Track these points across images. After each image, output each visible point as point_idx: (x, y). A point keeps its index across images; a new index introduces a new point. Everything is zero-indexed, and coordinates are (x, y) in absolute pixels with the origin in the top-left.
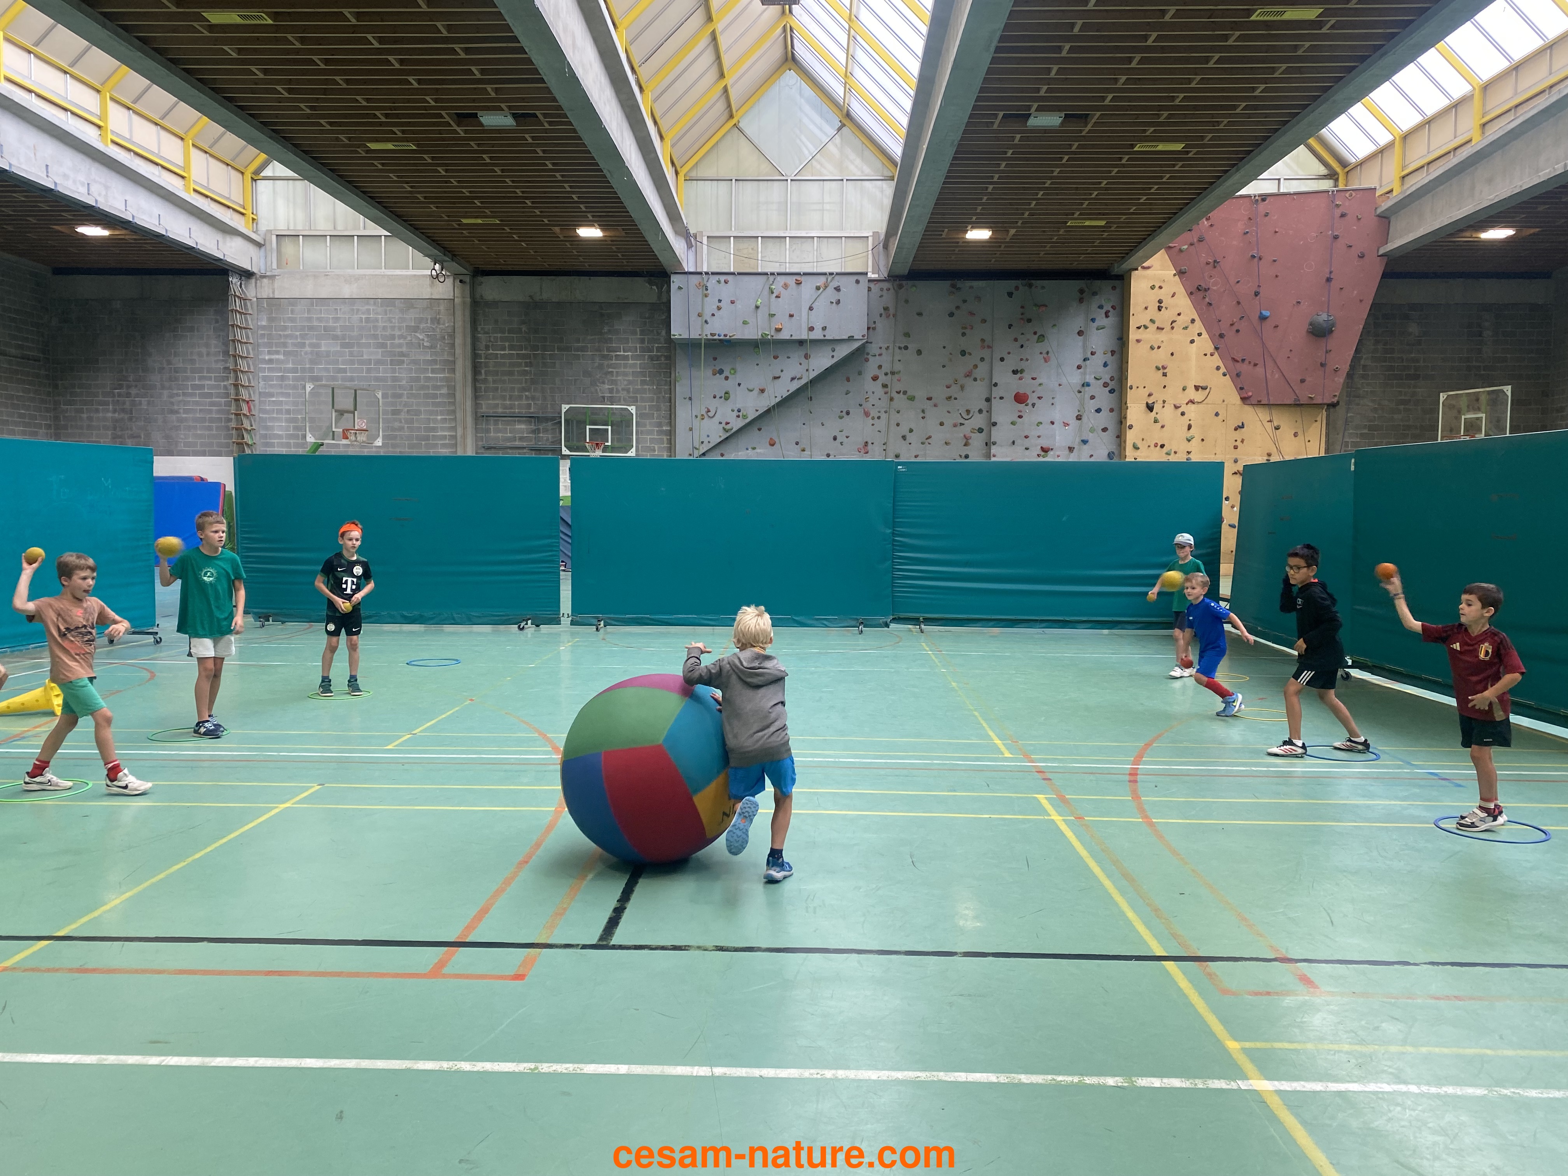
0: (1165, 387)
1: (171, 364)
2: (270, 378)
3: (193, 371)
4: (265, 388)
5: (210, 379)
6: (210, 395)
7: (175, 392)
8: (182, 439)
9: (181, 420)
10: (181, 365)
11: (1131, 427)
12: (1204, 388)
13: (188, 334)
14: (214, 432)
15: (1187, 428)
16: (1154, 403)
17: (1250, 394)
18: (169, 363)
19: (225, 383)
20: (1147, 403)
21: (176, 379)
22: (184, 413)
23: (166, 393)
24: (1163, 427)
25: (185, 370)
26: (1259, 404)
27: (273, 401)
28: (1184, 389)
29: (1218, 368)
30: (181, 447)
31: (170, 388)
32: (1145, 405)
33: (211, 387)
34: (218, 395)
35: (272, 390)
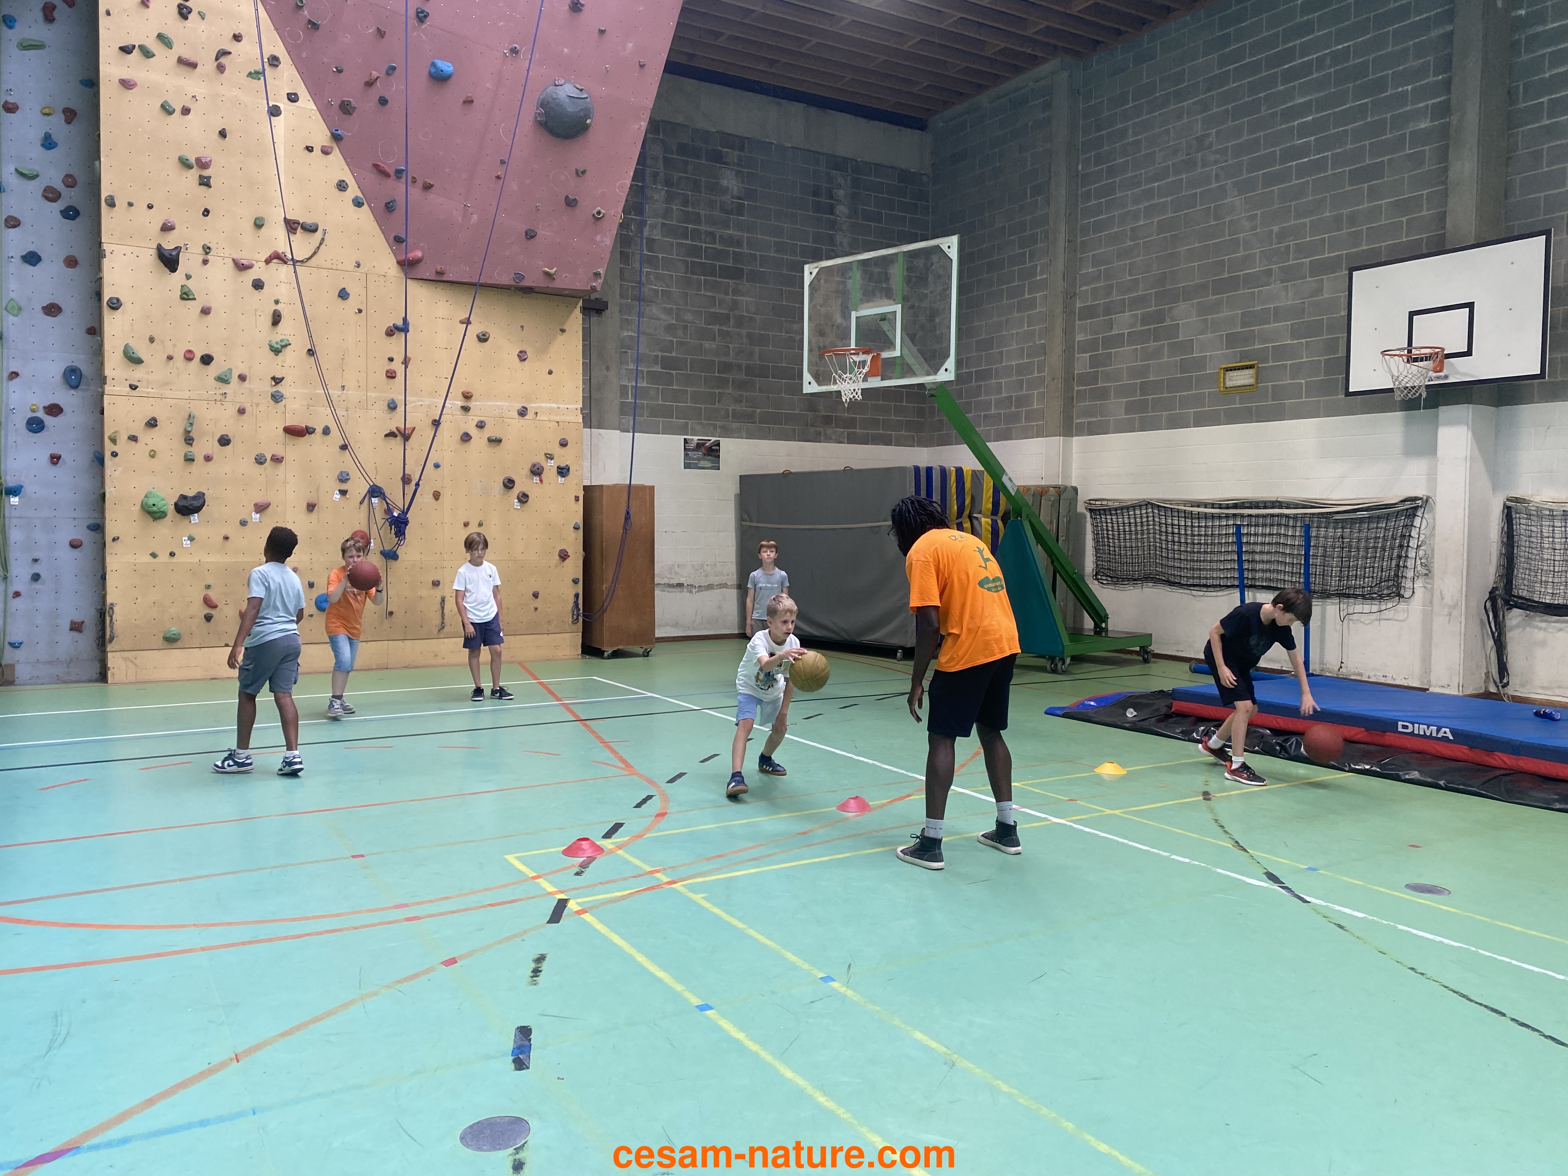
0: (206, 213)
11: (115, 305)
12: (311, 229)
15: (269, 321)
16: (178, 249)
17: (419, 254)
20: (159, 248)
24: (206, 311)
26: (439, 280)
28: (259, 224)
29: (342, 186)
32: (154, 252)
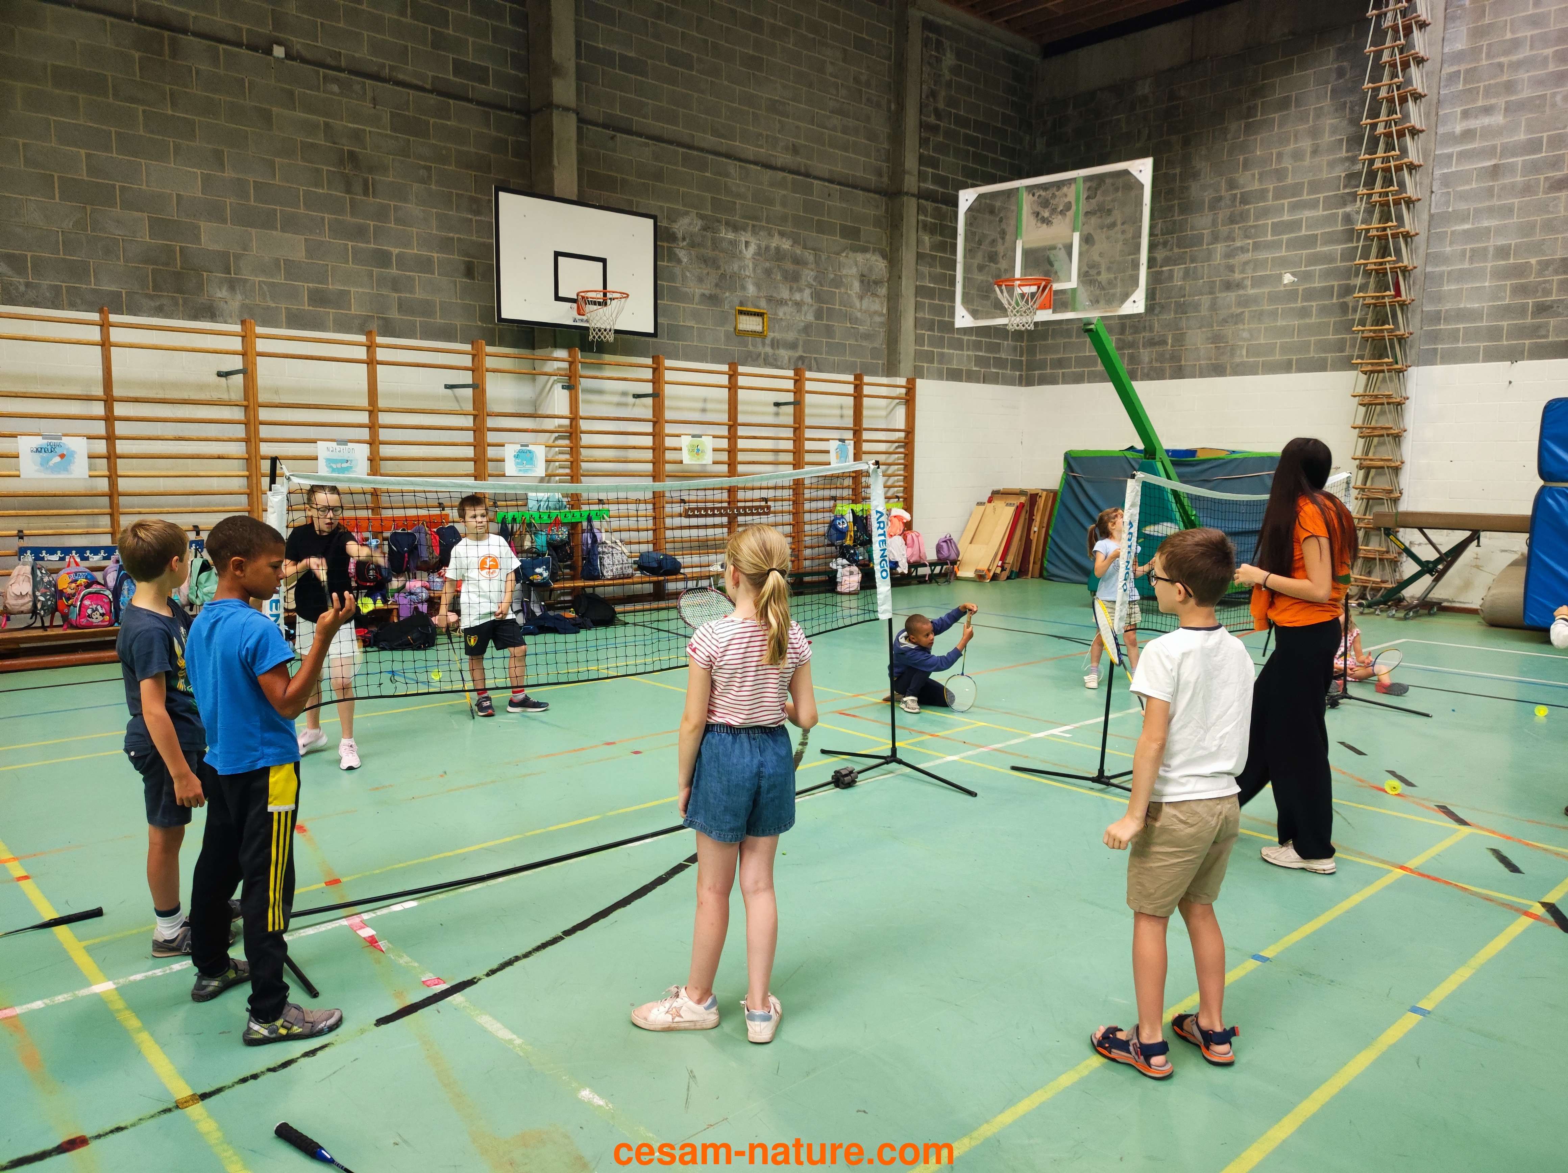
1: (1237, 188)
2: (1464, 177)
3: (1280, 194)
4: (1447, 203)
5: (1314, 205)
6: (1311, 241)
7: (1238, 244)
8: (1244, 340)
9: (1245, 302)
10: (1256, 186)
13: (1277, 116)
14: (1313, 320)
18: (1232, 185)
19: (1348, 209)
21: (1243, 217)
22: (1253, 286)
23: (1220, 248)
25: (1262, 194)
27: (1465, 232)
30: (1242, 356)
31: (1230, 238)
33: (1314, 223)
34: (1330, 239)
35: (1463, 206)
